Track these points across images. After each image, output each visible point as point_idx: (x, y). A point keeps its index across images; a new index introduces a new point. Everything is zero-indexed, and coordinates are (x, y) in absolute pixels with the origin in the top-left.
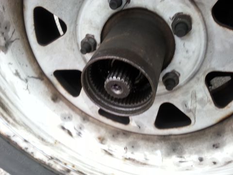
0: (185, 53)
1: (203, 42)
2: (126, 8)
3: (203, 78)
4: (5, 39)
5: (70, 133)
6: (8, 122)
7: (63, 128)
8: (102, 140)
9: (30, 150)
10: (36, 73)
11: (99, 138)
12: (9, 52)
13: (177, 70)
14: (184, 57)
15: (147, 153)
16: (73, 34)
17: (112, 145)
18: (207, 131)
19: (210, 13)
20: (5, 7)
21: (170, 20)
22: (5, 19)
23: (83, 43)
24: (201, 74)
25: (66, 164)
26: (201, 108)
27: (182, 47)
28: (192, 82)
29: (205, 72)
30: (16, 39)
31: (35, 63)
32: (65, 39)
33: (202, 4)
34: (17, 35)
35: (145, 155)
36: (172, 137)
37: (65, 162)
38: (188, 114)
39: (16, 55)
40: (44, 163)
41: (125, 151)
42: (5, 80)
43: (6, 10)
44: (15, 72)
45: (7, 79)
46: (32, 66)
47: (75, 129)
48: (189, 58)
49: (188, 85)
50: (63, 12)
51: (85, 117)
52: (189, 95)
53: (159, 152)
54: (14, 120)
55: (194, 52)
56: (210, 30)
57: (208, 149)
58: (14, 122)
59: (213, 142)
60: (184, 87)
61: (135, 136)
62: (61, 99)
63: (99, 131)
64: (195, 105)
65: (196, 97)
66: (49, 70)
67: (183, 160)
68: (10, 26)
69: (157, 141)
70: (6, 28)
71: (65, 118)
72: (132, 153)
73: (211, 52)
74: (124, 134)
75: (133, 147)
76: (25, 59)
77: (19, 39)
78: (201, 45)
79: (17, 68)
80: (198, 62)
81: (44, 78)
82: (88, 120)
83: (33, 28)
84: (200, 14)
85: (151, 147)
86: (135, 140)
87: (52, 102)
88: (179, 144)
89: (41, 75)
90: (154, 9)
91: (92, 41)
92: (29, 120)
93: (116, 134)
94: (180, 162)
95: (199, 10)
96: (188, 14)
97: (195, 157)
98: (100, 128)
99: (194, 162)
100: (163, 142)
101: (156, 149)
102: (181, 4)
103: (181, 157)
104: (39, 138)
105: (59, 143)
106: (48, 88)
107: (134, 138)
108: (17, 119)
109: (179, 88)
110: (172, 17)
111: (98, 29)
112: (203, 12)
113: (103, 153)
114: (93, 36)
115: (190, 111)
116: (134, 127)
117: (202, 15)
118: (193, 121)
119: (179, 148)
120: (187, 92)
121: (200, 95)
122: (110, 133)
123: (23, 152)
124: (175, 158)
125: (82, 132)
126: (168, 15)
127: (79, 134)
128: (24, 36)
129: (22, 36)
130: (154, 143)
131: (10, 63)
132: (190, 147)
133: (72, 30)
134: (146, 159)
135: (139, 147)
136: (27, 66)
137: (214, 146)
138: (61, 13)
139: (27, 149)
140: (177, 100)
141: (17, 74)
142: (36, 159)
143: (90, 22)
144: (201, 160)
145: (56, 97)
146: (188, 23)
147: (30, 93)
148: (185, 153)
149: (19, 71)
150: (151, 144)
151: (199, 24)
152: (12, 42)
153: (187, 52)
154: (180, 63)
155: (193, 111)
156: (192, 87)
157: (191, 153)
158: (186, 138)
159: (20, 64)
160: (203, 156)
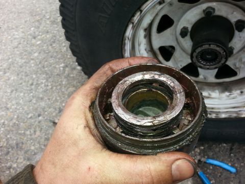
0: (239, 38)
10: (150, 48)
13: (233, 46)
14: (238, 40)
21: (234, 23)
26: (244, 67)
27: (238, 35)
28: (240, 53)
35: (209, 93)
36: (225, 83)
38: (236, 70)
42: (140, 53)
44: (145, 48)
45: (141, 52)
48: (241, 41)
49: (237, 55)
52: (238, 60)
53: (217, 91)
55: (244, 38)
64: (240, 65)
65: (241, 60)
67: (232, 93)
69: (215, 86)
79: (146, 46)
85: (212, 89)
86: (202, 86)
88: (229, 86)
94: (230, 95)
97: (238, 92)
99: (238, 94)
100: (219, 86)
101: (215, 90)
102: (241, 16)
103: (230, 92)
111: (191, 24)
114: (187, 27)
115: (237, 68)
116: (202, 79)
118: (238, 73)
119: (229, 88)
120: (236, 58)
124: (227, 94)
126: (233, 20)
130: (213, 87)
132: (235, 87)
134: (210, 95)
135: (204, 89)
140: (230, 63)
143: (188, 21)
144: (242, 92)
148: (233, 90)
153: (240, 37)
154: (235, 43)
155: (239, 68)
156: (240, 55)
157: (236, 90)
160: (243, 91)
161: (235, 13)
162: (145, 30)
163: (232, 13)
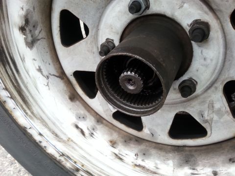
0: (202, 61)
1: (222, 50)
2: (145, 14)
3: (221, 88)
4: (32, 36)
5: (83, 133)
6: (27, 113)
7: (77, 127)
8: (113, 144)
9: (43, 144)
10: (57, 72)
11: (111, 142)
12: (35, 49)
13: (194, 78)
14: (202, 65)
15: (158, 162)
16: (94, 38)
17: (123, 150)
18: (224, 145)
19: (229, 20)
20: (35, 8)
21: (188, 27)
22: (34, 18)
23: (103, 46)
24: (219, 83)
25: (75, 162)
26: (218, 119)
27: (200, 54)
28: (209, 91)
29: (223, 81)
30: (42, 38)
31: (58, 63)
32: (87, 43)
33: (221, 11)
34: (43, 34)
35: (156, 164)
36: (187, 148)
37: (75, 160)
38: (203, 125)
39: (41, 53)
40: (55, 159)
41: (135, 158)
43: (36, 10)
44: (38, 68)
46: (54, 65)
47: (88, 129)
48: (207, 66)
49: (205, 95)
50: (87, 16)
51: (100, 119)
52: (207, 105)
53: (171, 162)
54: (32, 113)
55: (211, 60)
56: (228, 37)
57: (224, 163)
58: (31, 115)
59: (230, 156)
60: (201, 97)
61: (147, 144)
62: (78, 99)
63: (111, 134)
64: (212, 116)
65: (213, 107)
66: (69, 70)
67: (196, 172)
68: (38, 25)
69: (170, 152)
70: (34, 26)
71: (80, 118)
72: (143, 160)
73: (230, 60)
74: (137, 141)
75: (144, 154)
76: (48, 57)
77: (45, 38)
78: (219, 53)
79: (40, 65)
80: (217, 71)
81: (65, 78)
82: (102, 123)
83: (59, 29)
84: (219, 21)
85: (163, 156)
86: (147, 148)
87: (69, 101)
88: (192, 156)
89: (62, 75)
90: (173, 15)
91: (112, 45)
92: (46, 115)
93: (129, 140)
94: (193, 174)
95: (218, 18)
96: (205, 21)
97: (209, 170)
98: (113, 132)
100: (176, 153)
101: (168, 159)
102: (200, 12)
103: (194, 169)
104: (53, 133)
105: (72, 141)
106: (67, 87)
107: (147, 146)
108: (35, 112)
109: (196, 97)
110: (190, 23)
111: (118, 34)
112: (222, 19)
113: (113, 157)
114: (113, 40)
115: (206, 121)
117: (221, 23)
118: (209, 133)
119: (192, 159)
120: (204, 102)
121: (217, 106)
122: (122, 138)
123: (37, 145)
124: (187, 170)
125: (95, 133)
126: (186, 22)
127: (92, 135)
128: (50, 37)
129: (48, 36)
130: (166, 153)
131: (34, 59)
132: (204, 159)
133: (93, 34)
134: (157, 168)
135: (150, 155)
136: (49, 64)
137: (230, 160)
138: (85, 17)
139: (41, 142)
140: (194, 110)
141: (40, 70)
142: (48, 153)
143: (111, 27)
144: (215, 173)
145: (74, 97)
146: (205, 29)
147: (49, 89)
148: (198, 165)
149: (42, 68)
150: (163, 153)
151: (217, 32)
152: (39, 40)
153: (205, 59)
154: (197, 70)
155: (210, 122)
156: (210, 96)
157: (204, 166)
158: (201, 150)
159: (44, 61)
160: (217, 170)
161: (185, 5)
162: (22, 29)
163: (182, 7)
